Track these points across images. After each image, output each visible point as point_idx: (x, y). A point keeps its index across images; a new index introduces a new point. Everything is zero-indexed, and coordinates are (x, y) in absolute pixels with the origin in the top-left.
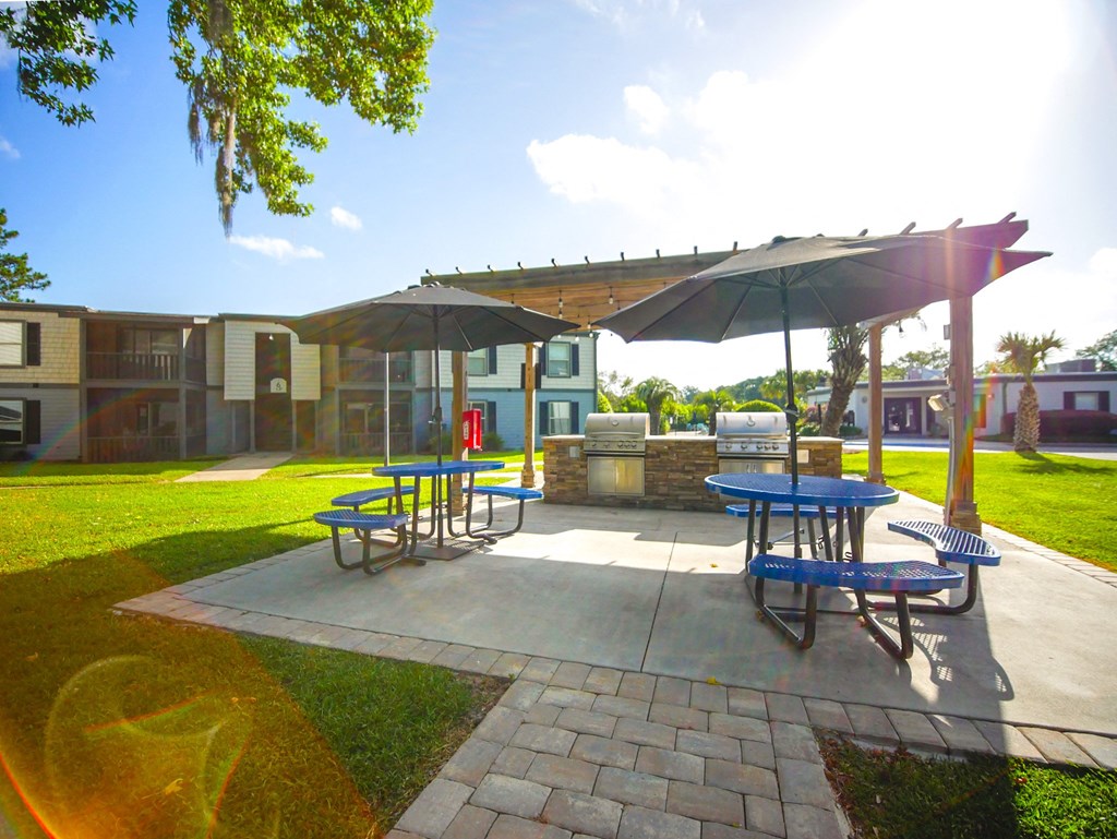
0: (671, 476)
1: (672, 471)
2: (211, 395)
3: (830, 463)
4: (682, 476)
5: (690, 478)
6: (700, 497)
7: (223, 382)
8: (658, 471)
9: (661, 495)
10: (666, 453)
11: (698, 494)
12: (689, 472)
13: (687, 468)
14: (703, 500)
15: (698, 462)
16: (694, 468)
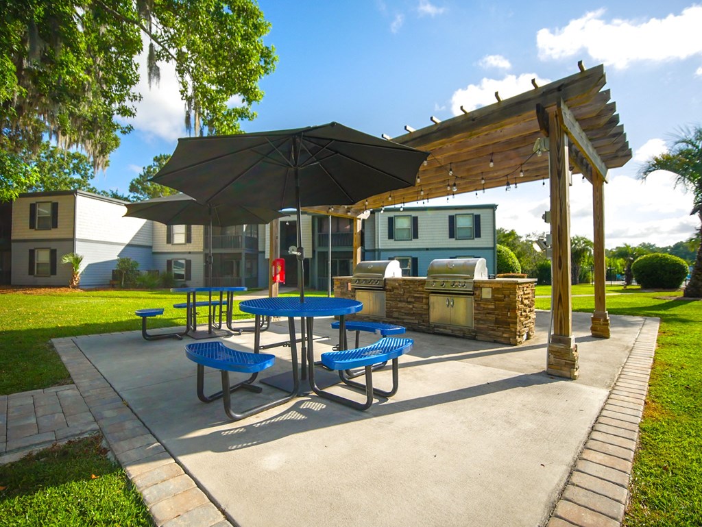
0: (400, 305)
1: (400, 301)
2: (260, 255)
3: (507, 299)
4: (406, 305)
5: (411, 306)
6: (417, 322)
7: (265, 248)
8: (392, 301)
9: (395, 318)
10: (397, 289)
11: (416, 319)
12: (410, 303)
13: (409, 300)
14: (419, 324)
15: (416, 295)
16: (413, 300)
